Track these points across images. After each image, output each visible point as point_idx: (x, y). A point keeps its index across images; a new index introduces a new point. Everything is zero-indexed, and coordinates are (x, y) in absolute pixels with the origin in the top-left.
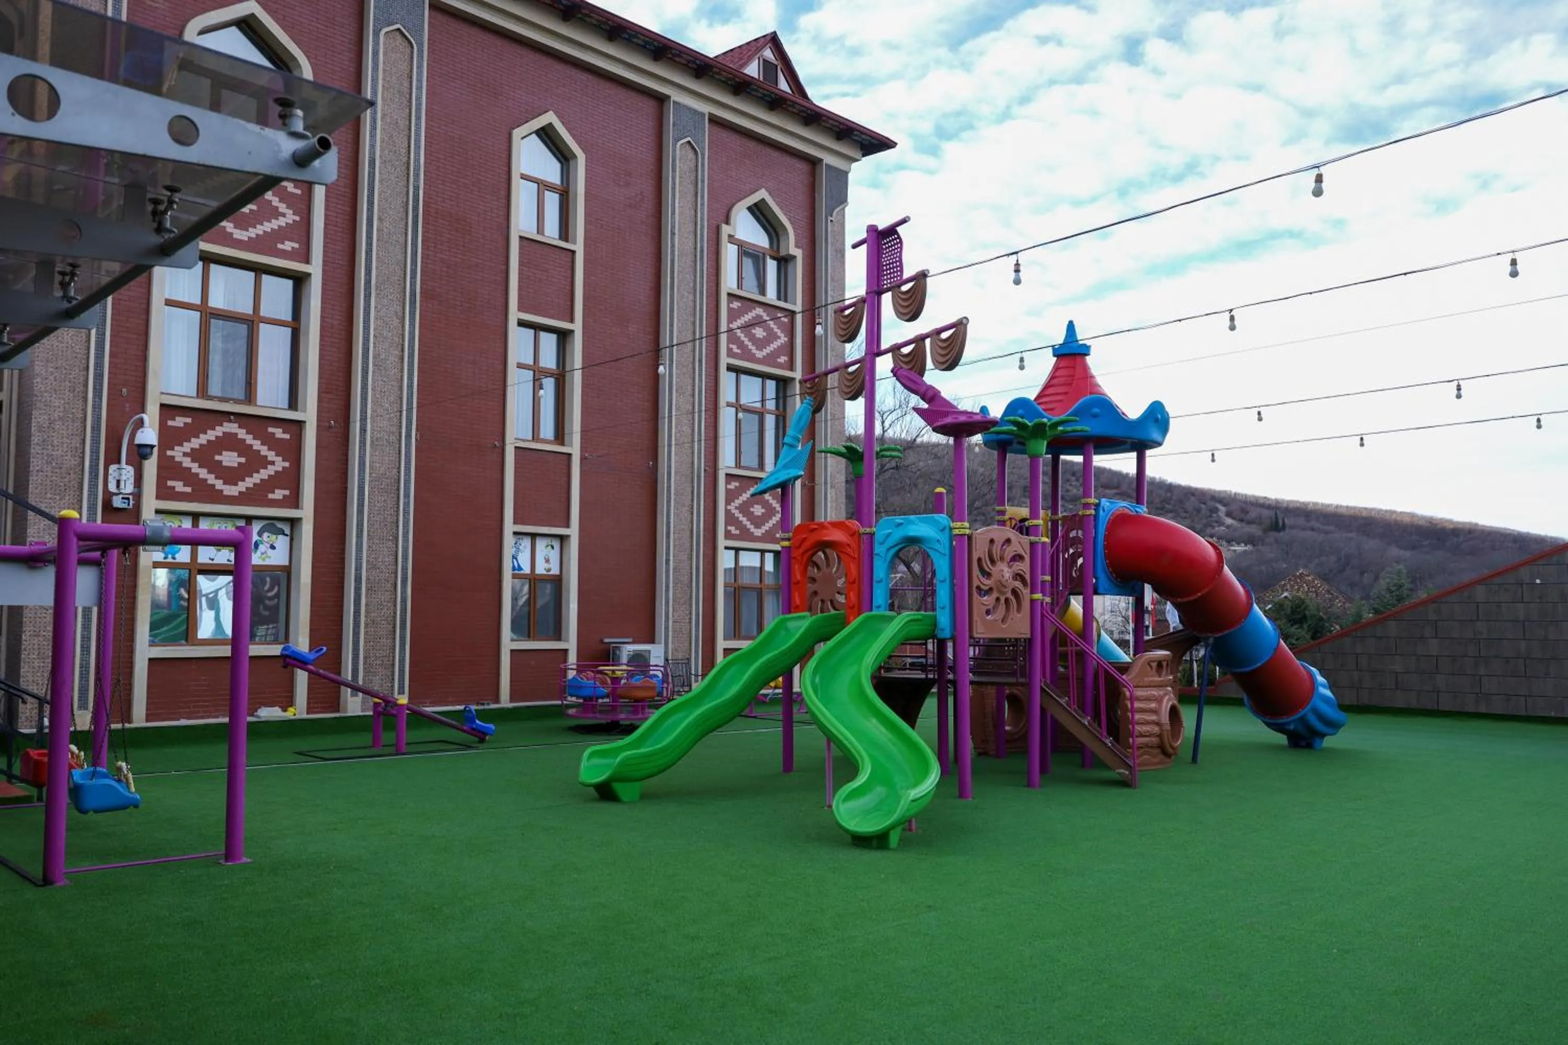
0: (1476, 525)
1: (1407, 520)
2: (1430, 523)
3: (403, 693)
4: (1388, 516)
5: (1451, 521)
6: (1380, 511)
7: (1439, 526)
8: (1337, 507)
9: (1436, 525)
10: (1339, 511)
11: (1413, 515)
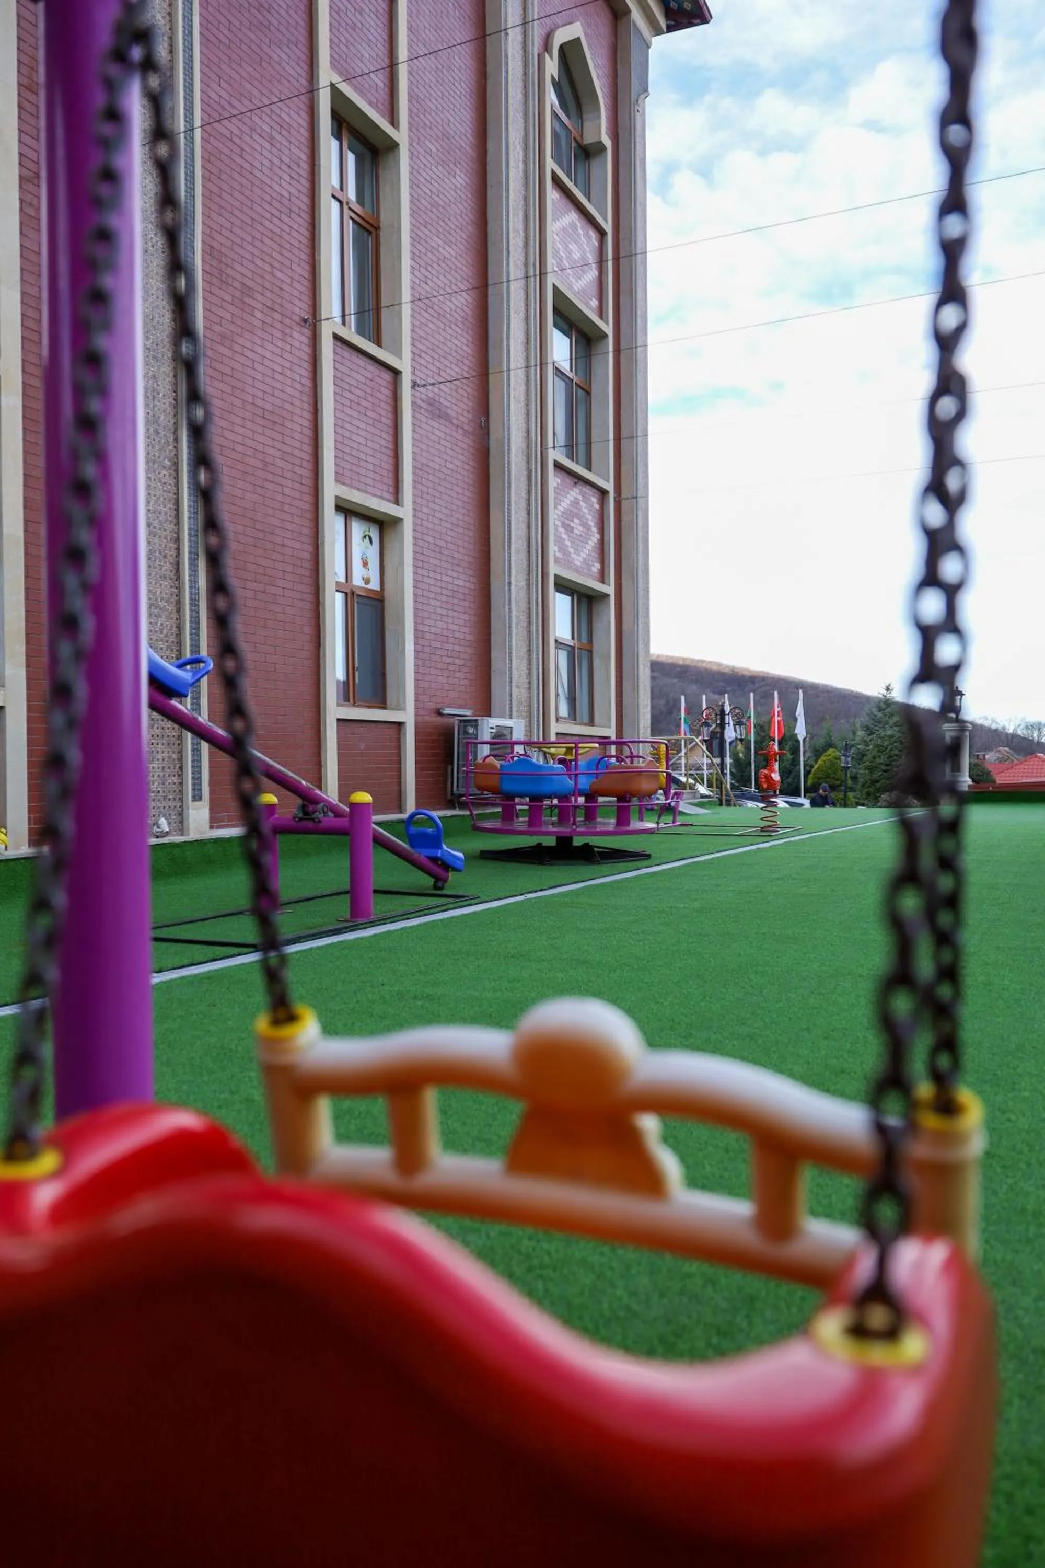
0: (768, 673)
1: (715, 668)
2: (733, 671)
3: (200, 799)
4: (700, 665)
5: (748, 670)
6: (692, 660)
7: (740, 674)
8: (658, 656)
9: (737, 673)
10: (660, 659)
11: (719, 664)
